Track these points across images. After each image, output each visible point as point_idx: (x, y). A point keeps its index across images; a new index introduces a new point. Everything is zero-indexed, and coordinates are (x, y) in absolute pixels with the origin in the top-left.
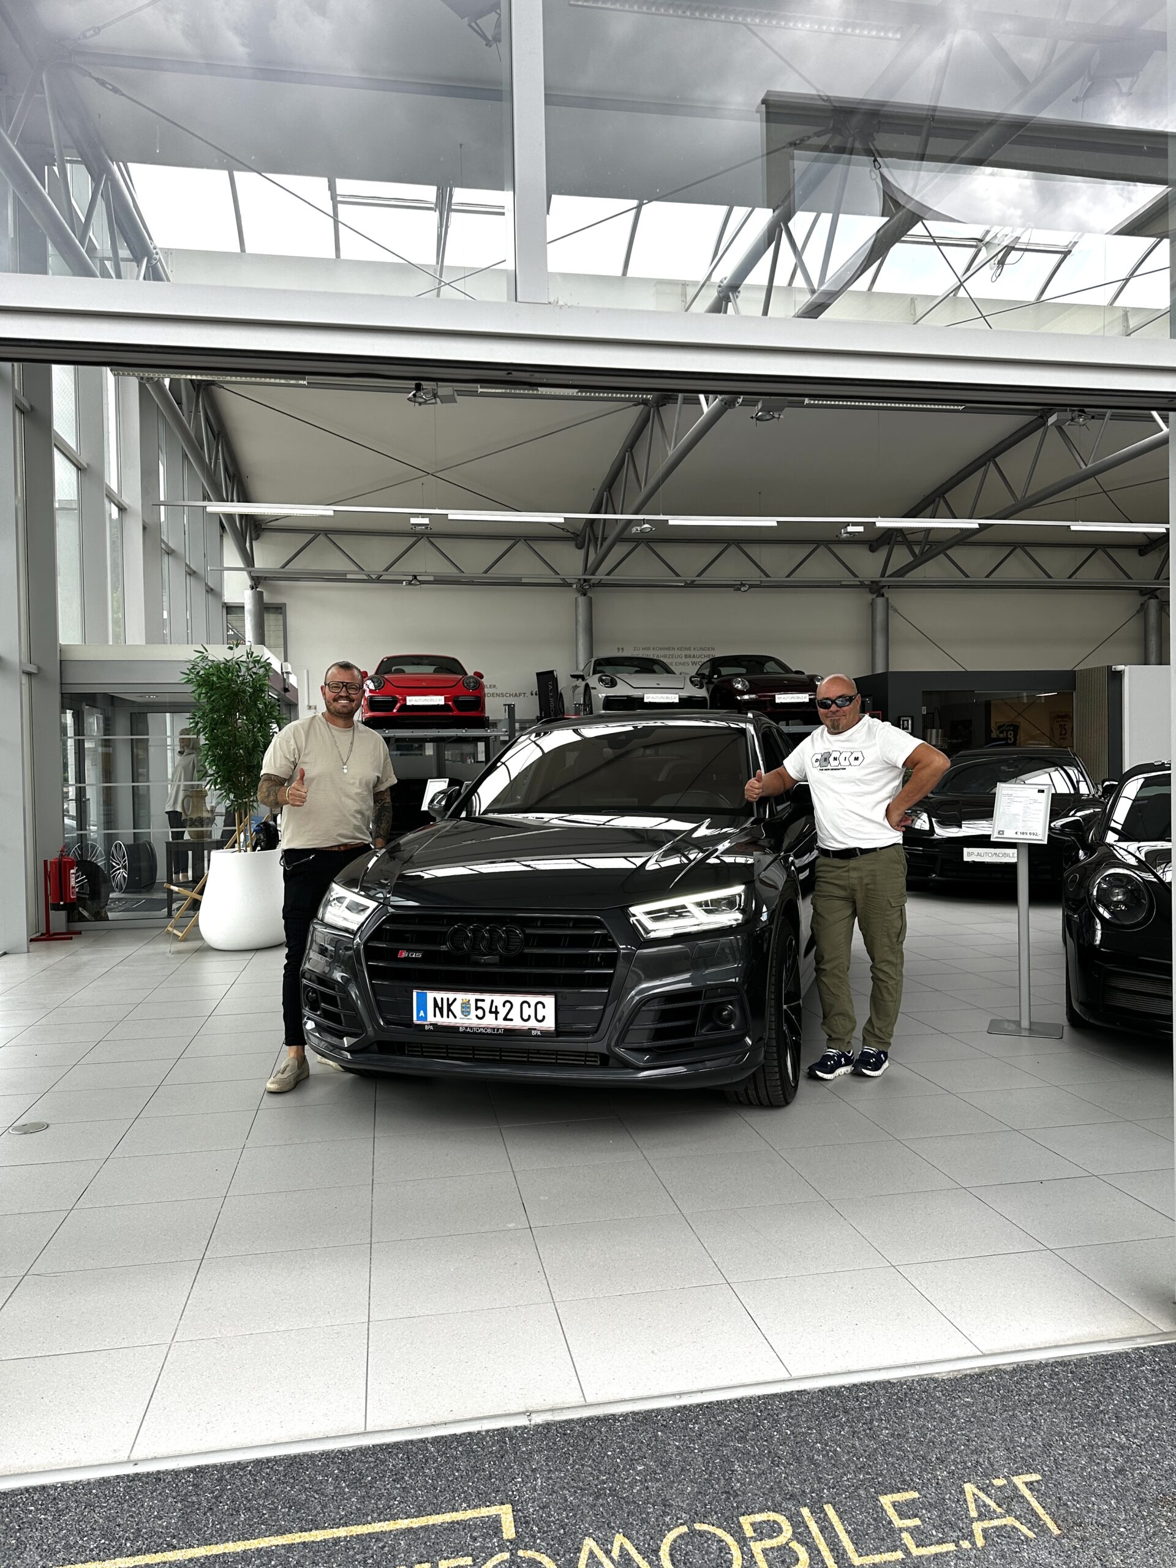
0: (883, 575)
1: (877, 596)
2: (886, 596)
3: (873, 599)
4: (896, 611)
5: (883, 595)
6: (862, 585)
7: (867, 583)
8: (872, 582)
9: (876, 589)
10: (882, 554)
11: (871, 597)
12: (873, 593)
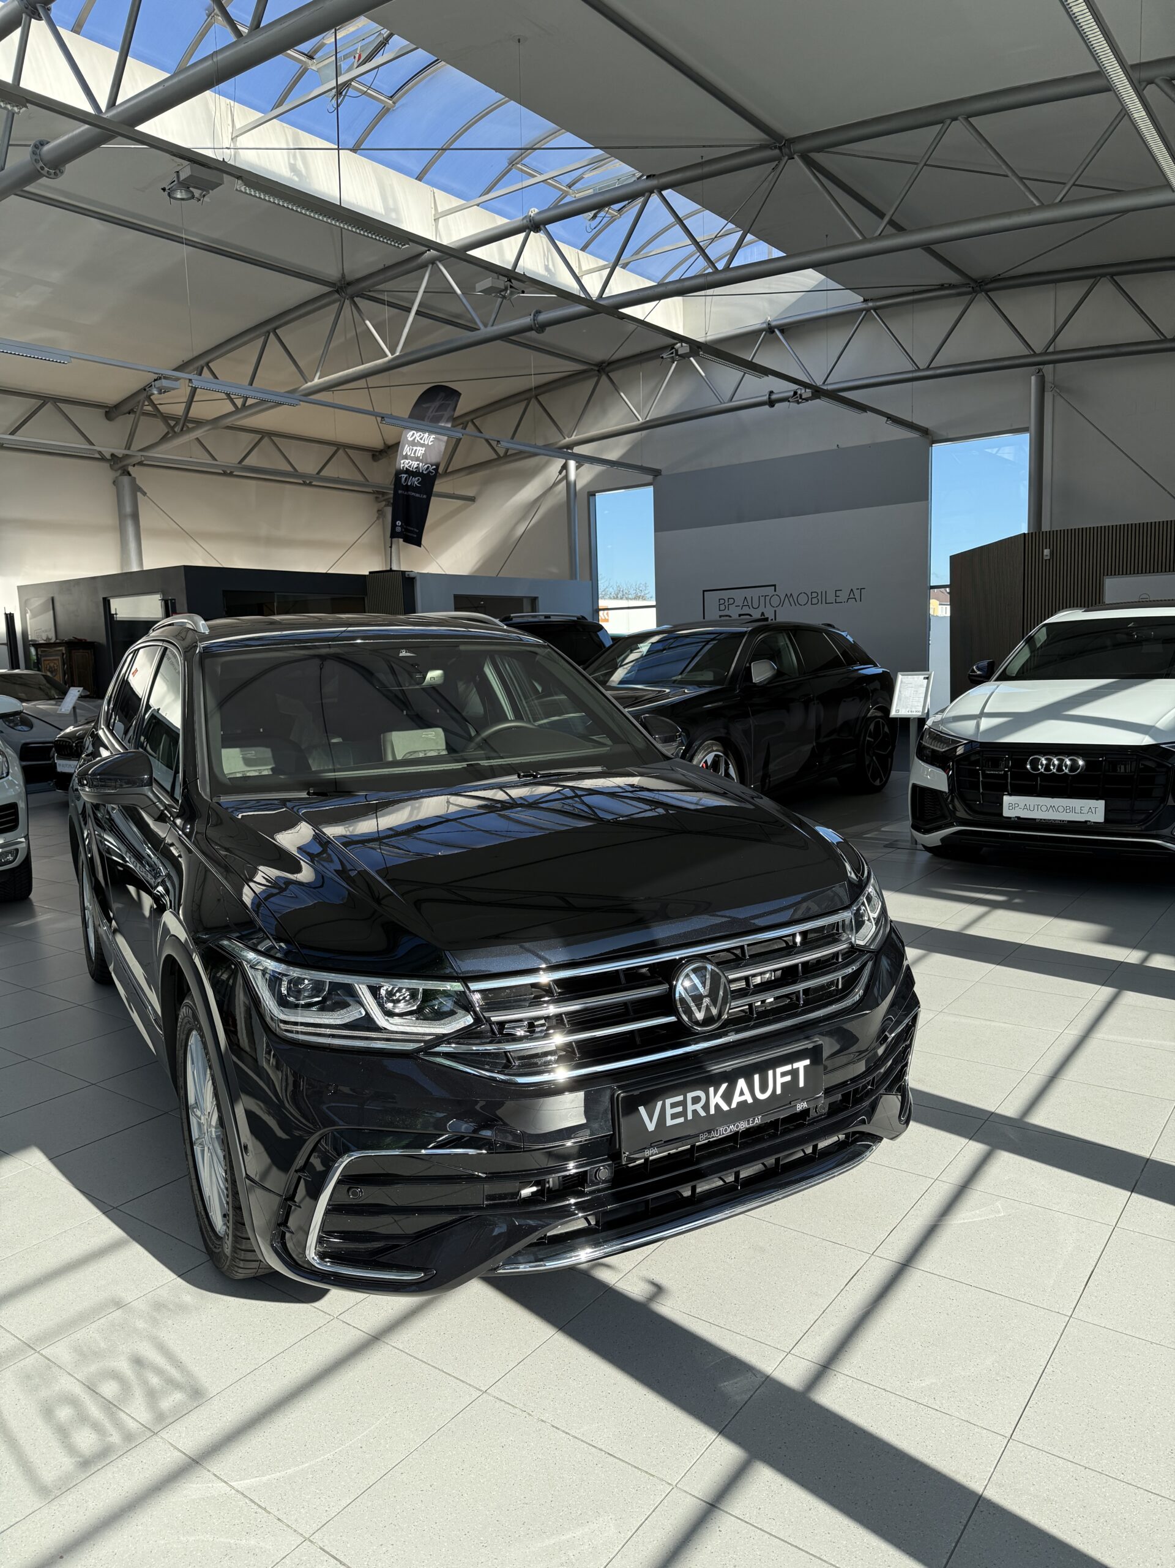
0: (128, 447)
1: (121, 475)
2: (133, 475)
3: (117, 477)
4: (144, 494)
5: (129, 474)
6: (103, 459)
7: (108, 457)
8: (113, 455)
9: (119, 465)
10: (124, 423)
11: (112, 475)
12: (116, 471)
